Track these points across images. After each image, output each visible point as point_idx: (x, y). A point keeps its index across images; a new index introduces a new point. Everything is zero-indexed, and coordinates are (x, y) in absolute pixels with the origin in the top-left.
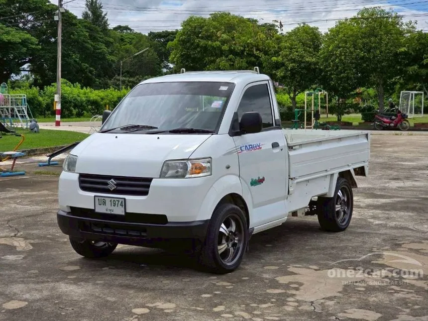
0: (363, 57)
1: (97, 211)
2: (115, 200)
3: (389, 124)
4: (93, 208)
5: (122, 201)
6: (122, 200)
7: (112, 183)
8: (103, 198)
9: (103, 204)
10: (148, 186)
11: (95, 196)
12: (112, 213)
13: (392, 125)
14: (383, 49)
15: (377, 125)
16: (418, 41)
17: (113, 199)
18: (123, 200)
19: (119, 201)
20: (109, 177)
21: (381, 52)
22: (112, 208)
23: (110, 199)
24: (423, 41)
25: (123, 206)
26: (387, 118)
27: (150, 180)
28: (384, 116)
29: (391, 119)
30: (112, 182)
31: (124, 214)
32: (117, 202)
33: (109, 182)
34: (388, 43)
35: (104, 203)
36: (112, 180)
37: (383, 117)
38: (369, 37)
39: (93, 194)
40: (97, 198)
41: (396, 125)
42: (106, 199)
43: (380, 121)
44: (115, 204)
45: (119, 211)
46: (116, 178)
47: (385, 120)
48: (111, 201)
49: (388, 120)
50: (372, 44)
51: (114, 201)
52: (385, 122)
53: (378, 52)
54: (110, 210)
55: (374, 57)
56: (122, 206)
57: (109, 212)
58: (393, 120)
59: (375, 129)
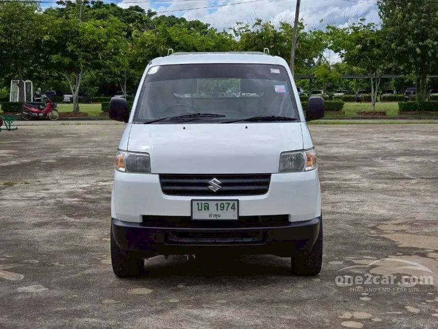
0: (4, 43)
1: (195, 217)
2: (224, 202)
3: (38, 114)
4: (189, 214)
5: (234, 204)
6: (234, 202)
7: (215, 184)
8: (204, 202)
9: (205, 209)
10: (268, 184)
11: (192, 200)
12: (218, 218)
13: (41, 114)
14: (25, 35)
15: (25, 115)
16: (61, 28)
17: (219, 203)
18: (236, 203)
19: (229, 204)
20: (210, 176)
21: (23, 38)
22: (219, 212)
23: (216, 202)
24: (67, 28)
25: (236, 210)
26: (35, 108)
27: (268, 176)
28: (31, 105)
29: (39, 109)
30: (215, 181)
31: (236, 218)
32: (226, 206)
33: (211, 181)
34: (29, 29)
35: (207, 208)
36: (215, 179)
37: (31, 107)
38: (9, 22)
39: (189, 198)
40: (195, 203)
41: (45, 115)
42: (210, 203)
43: (28, 111)
44: (223, 207)
45: (230, 215)
46: (219, 176)
47: (33, 109)
48: (217, 205)
49: (36, 110)
50: (13, 29)
51: (221, 204)
52: (33, 112)
53: (20, 38)
54: (216, 215)
55: (16, 43)
56: (234, 209)
57: (213, 218)
58: (41, 109)
59: (23, 120)
